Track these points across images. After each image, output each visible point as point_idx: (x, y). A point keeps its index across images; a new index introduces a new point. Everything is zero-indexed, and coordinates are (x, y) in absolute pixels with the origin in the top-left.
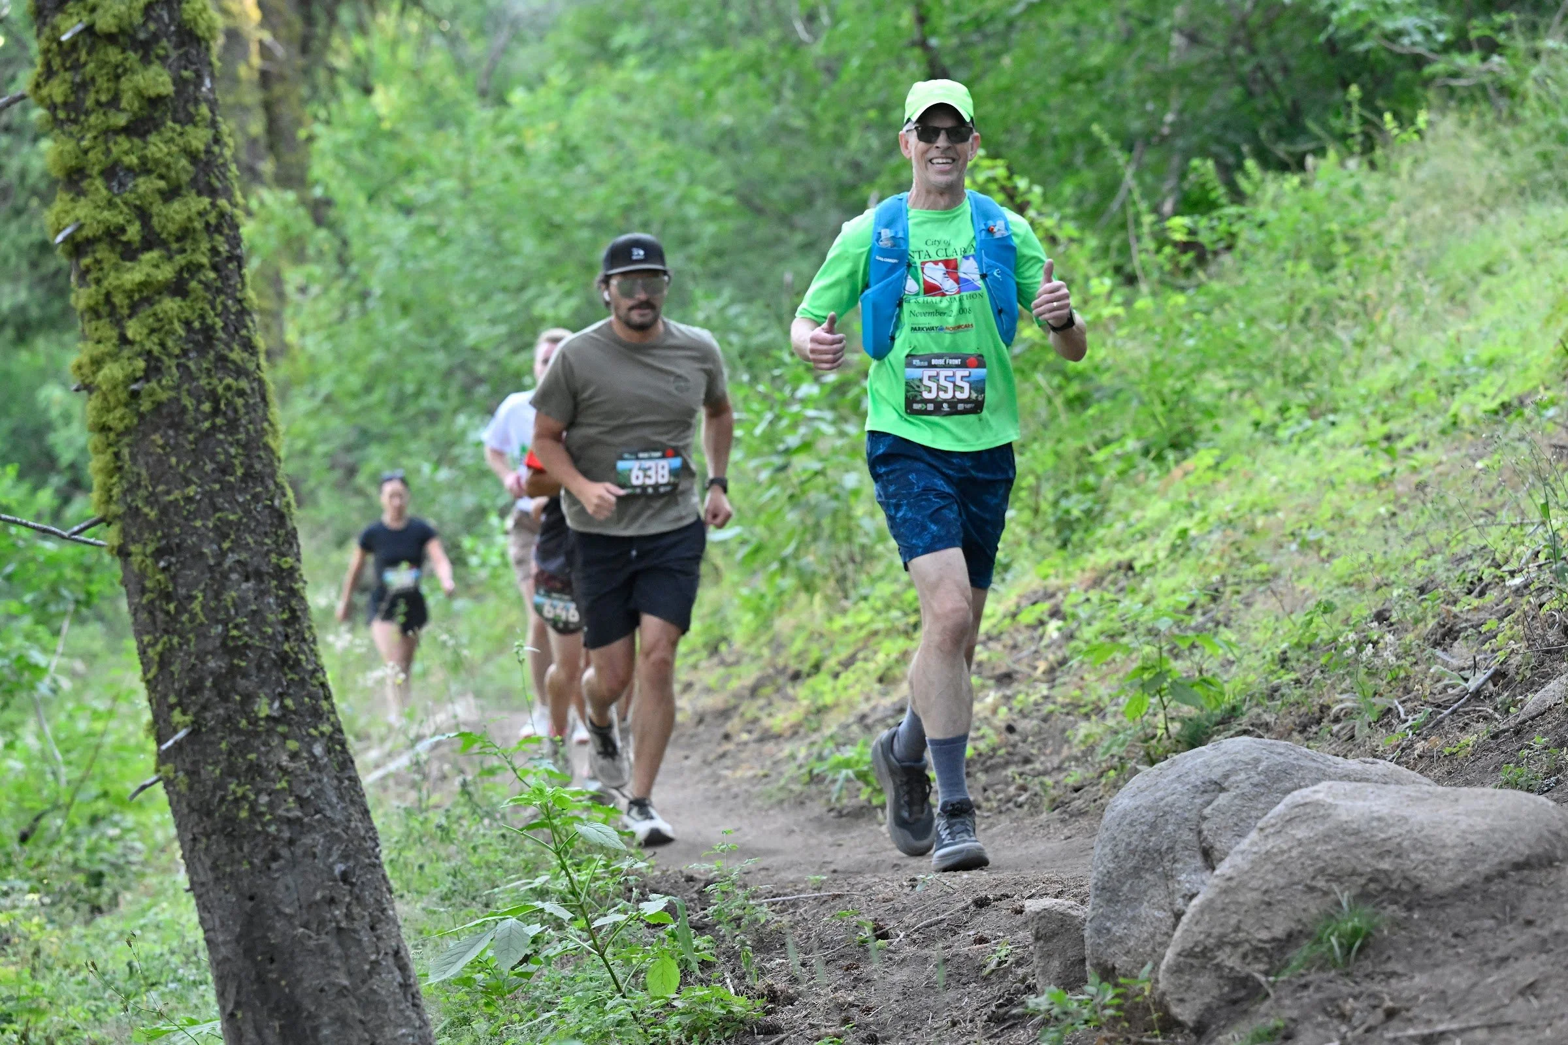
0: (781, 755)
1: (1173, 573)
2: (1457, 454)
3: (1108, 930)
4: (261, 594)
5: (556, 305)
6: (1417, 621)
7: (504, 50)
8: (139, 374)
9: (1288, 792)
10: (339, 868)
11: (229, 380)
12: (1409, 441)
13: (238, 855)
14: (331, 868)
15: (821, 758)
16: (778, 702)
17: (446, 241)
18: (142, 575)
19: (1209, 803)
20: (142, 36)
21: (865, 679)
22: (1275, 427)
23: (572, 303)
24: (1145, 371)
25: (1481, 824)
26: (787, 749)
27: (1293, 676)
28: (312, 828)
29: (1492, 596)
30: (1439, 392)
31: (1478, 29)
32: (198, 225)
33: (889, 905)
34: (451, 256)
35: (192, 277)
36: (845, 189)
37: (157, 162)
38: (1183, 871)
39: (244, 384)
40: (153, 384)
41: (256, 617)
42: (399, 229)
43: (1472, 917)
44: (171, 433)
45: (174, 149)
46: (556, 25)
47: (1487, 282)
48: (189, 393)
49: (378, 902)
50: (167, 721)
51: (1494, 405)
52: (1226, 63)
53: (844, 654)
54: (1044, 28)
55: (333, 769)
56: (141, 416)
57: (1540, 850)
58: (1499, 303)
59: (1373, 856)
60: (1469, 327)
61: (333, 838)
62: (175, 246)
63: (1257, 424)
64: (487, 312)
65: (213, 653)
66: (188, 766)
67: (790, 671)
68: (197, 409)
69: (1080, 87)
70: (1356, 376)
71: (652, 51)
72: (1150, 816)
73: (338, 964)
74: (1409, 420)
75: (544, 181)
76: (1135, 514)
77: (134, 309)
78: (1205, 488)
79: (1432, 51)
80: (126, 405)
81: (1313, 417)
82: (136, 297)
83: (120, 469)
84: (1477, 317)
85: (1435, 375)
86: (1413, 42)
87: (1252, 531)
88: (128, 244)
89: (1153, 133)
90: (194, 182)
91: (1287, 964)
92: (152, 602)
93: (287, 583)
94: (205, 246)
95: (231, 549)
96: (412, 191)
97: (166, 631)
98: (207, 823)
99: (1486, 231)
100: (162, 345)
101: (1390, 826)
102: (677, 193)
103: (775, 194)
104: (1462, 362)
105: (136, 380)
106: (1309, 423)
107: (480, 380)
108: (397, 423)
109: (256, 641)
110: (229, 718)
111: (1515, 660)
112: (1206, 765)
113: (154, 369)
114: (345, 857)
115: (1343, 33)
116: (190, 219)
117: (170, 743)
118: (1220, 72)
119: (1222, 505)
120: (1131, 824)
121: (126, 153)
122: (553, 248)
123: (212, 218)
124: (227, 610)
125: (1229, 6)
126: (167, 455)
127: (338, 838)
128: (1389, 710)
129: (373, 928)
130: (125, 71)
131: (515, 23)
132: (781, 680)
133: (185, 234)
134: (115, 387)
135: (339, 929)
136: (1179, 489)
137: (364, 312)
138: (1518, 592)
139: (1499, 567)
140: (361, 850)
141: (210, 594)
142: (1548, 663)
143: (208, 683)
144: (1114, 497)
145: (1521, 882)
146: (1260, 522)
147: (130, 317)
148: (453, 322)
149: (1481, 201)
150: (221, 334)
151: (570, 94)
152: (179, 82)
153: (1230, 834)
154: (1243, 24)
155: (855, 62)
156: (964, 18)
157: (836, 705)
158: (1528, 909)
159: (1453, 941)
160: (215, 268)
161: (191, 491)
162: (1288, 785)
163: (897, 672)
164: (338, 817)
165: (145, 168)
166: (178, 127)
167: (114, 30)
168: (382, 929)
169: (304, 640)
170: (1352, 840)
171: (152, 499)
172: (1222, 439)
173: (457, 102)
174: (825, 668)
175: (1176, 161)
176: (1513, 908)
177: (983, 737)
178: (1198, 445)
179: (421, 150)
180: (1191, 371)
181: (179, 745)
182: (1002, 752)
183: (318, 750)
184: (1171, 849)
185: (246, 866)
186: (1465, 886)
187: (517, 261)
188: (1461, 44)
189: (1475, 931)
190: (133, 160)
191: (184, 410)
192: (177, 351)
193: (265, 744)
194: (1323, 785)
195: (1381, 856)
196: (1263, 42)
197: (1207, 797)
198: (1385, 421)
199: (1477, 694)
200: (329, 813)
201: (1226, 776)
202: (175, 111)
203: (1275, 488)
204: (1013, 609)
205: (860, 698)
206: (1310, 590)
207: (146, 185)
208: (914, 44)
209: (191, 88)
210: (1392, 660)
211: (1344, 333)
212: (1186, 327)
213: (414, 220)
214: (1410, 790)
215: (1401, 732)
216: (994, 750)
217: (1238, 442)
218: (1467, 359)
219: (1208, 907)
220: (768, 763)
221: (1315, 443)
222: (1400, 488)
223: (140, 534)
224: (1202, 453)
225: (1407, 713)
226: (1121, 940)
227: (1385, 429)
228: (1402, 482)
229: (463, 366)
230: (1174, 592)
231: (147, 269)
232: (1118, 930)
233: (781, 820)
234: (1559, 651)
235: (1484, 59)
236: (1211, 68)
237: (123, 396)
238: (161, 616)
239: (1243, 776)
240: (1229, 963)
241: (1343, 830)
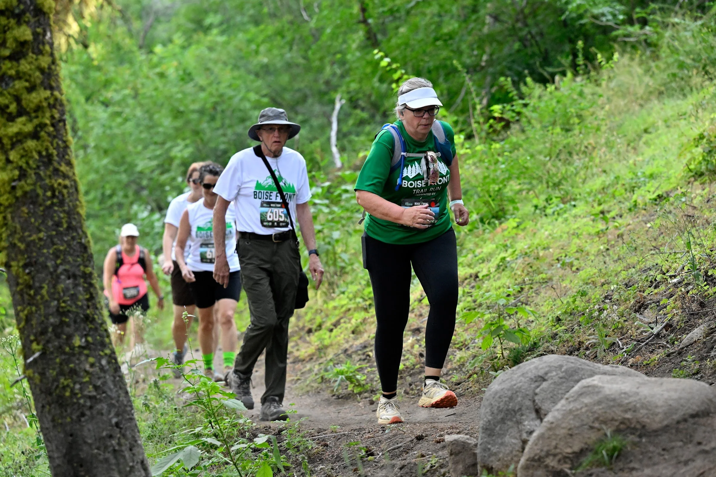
0: (305, 370)
1: (499, 278)
2: (637, 220)
3: (489, 449)
4: (76, 285)
5: (181, 151)
6: (626, 300)
7: (151, 26)
8: (16, 178)
9: (578, 381)
10: (114, 420)
11: (60, 181)
12: (612, 214)
13: (65, 414)
14: (110, 420)
15: (326, 370)
16: (301, 344)
17: (126, 120)
18: (17, 277)
19: (538, 387)
20: (17, 11)
21: (346, 332)
22: (545, 207)
23: (190, 150)
24: (480, 180)
25: (675, 395)
26: (308, 366)
27: (563, 327)
28: (101, 401)
29: (662, 288)
30: (626, 190)
31: (639, 13)
32: (45, 104)
33: (372, 440)
34: (129, 126)
35: (42, 130)
36: (322, 94)
37: (25, 73)
38: (525, 420)
39: (67, 182)
40: (23, 183)
41: (74, 297)
42: (102, 114)
43: (671, 441)
44: (31, 206)
45: (33, 67)
46: (176, 14)
47: (646, 137)
48: (41, 187)
49: (133, 437)
50: (30, 349)
51: (654, 196)
52: (513, 32)
53: (334, 320)
54: (424, 14)
55: (112, 371)
56: (17, 198)
57: (703, 408)
58: (652, 147)
59: (622, 411)
60: (640, 158)
61: (111, 406)
62: (33, 115)
63: (536, 207)
64: (148, 154)
65: (52, 315)
66: (40, 370)
67: (306, 329)
68: (44, 195)
69: (439, 43)
70: (584, 182)
71: (224, 26)
72: (509, 393)
73: (114, 467)
74: (612, 204)
75: (175, 90)
76: (478, 251)
77: (13, 146)
78: (513, 237)
79: (616, 24)
80: (10, 193)
81: (564, 203)
82: (14, 140)
83: (6, 224)
84: (643, 154)
85: (623, 182)
86: (607, 20)
87: (538, 258)
88: (10, 114)
89: (478, 65)
90: (42, 83)
91: (580, 465)
92: (22, 290)
93: (89, 280)
94: (48, 114)
95: (61, 264)
96: (109, 94)
97: (29, 304)
98: (49, 398)
99: (644, 112)
100: (27, 163)
101: (630, 396)
102: (241, 95)
103: (287, 96)
104: (637, 176)
105: (14, 180)
106: (562, 206)
107: (143, 188)
108: (102, 209)
109: (74, 309)
110: (60, 347)
111: (676, 318)
112: (536, 368)
113: (23, 175)
114: (117, 415)
115: (574, 15)
116: (41, 102)
117: (31, 359)
118: (510, 35)
119: (522, 245)
120: (500, 397)
121: (10, 69)
122: (179, 123)
123: (52, 101)
124: (59, 293)
125: (513, 4)
126: (30, 217)
127: (113, 405)
128: (614, 343)
129: (131, 450)
130: (9, 29)
131: (156, 13)
132: (302, 333)
133: (38, 109)
134: (4, 184)
135: (115, 451)
136: (499, 238)
137: (86, 154)
138: (675, 285)
139: (664, 274)
140: (125, 411)
141: (51, 286)
142: (692, 320)
143: (50, 329)
144: (467, 242)
145: (694, 424)
146: (541, 253)
147: (12, 149)
148: (129, 159)
149: (642, 98)
150: (56, 158)
151: (184, 48)
152: (35, 35)
153: (549, 402)
154: (522, 11)
155: (328, 31)
156: (386, 9)
157: (331, 345)
158: (698, 437)
159: (662, 453)
160: (53, 125)
161: (42, 235)
162: (576, 378)
163: (361, 328)
164: (114, 395)
165: (19, 76)
166: (34, 56)
167: (3, 8)
168: (135, 450)
169: (97, 308)
170: (612, 404)
171: (22, 239)
172: (520, 213)
173: (131, 52)
174: (323, 327)
175: (489, 79)
176: (691, 436)
177: (408, 359)
178: (508, 217)
179: (113, 75)
180: (503, 180)
181: (35, 360)
182: (418, 366)
183: (104, 362)
184: (520, 409)
185: (68, 420)
186: (667, 426)
187: (161, 129)
188: (630, 21)
189: (673, 448)
190: (13, 72)
191: (38, 195)
192: (34, 166)
193: (78, 359)
194: (596, 377)
195: (626, 411)
196: (530, 21)
197: (537, 384)
198: (600, 204)
199: (658, 335)
200: (109, 393)
201: (546, 374)
202: (33, 49)
203: (547, 237)
204: (419, 297)
205: (342, 341)
206: (569, 286)
207: (19, 85)
208: (360, 22)
209: (41, 37)
210: (616, 318)
211: (578, 161)
212: (500, 159)
213: (111, 109)
214: (638, 379)
215: (621, 354)
216: (414, 365)
217: (527, 215)
218: (639, 174)
219: (541, 437)
220: (299, 373)
221: (565, 215)
222: (610, 237)
223: (16, 256)
224: (511, 220)
225: (623, 345)
226: (495, 454)
227: (601, 208)
228: (611, 234)
229: (134, 182)
230: (499, 288)
231: (20, 126)
232: (494, 449)
233: (309, 400)
234: (697, 314)
235: (642, 28)
236: (507, 33)
237: (8, 188)
238: (26, 297)
239: (554, 373)
240: (552, 464)
241: (607, 398)
